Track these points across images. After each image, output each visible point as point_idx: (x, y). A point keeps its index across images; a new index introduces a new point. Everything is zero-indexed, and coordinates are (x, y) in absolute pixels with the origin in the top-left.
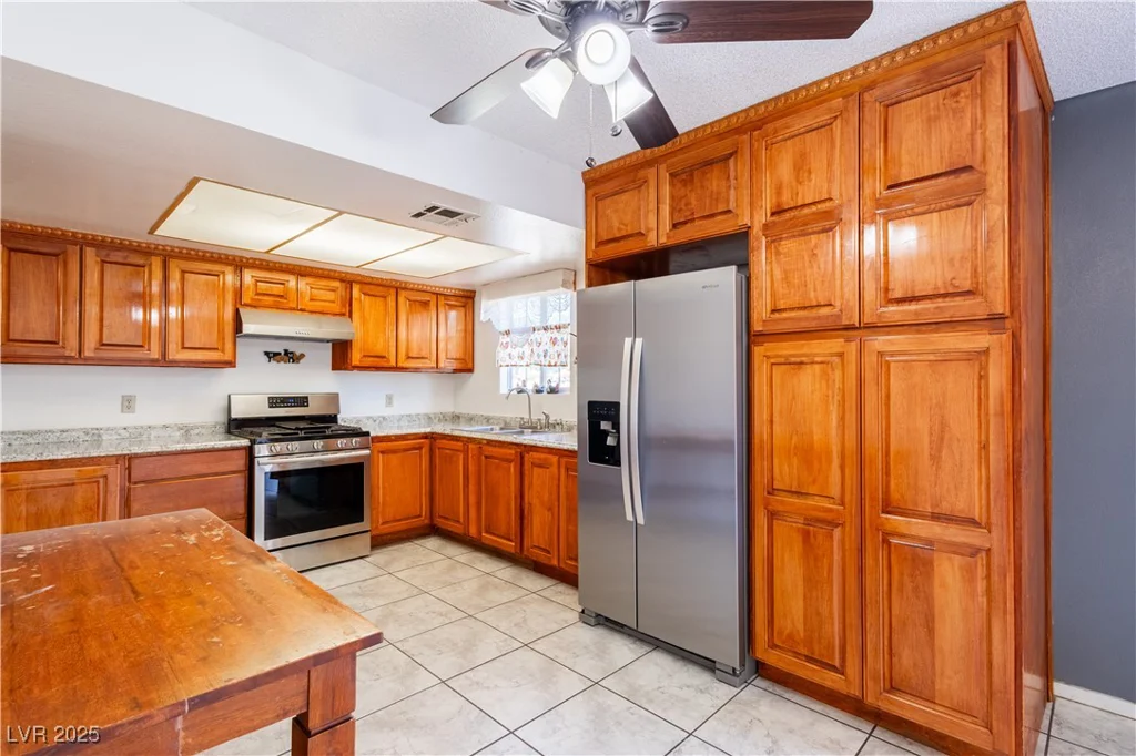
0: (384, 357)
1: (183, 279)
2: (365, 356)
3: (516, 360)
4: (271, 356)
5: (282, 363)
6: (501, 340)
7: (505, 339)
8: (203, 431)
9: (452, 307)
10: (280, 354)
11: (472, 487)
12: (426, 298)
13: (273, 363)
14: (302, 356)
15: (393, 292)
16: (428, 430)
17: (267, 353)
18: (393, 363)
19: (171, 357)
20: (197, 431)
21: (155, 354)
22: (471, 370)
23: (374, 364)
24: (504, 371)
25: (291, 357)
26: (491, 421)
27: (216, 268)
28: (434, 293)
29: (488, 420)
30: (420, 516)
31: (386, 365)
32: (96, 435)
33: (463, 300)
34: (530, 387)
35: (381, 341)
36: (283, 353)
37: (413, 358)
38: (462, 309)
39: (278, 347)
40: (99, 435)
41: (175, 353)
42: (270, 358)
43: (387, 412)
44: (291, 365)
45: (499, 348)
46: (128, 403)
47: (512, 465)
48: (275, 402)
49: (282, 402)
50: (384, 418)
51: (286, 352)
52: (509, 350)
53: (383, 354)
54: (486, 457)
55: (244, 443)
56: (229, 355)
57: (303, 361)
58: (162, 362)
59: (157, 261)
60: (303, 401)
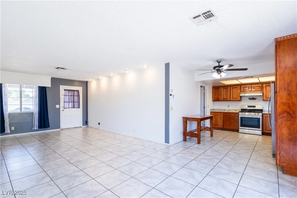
1: (232, 89)
4: (250, 99)
8: (239, 110)
14: (256, 98)
17: (249, 98)
21: (229, 100)
27: (237, 86)
32: (225, 110)
39: (251, 97)
41: (231, 99)
44: (253, 100)
46: (229, 106)
49: (250, 107)
51: (253, 98)
55: (238, 112)
56: (239, 99)
57: (256, 99)
58: (230, 100)
59: (229, 87)
60: (255, 107)
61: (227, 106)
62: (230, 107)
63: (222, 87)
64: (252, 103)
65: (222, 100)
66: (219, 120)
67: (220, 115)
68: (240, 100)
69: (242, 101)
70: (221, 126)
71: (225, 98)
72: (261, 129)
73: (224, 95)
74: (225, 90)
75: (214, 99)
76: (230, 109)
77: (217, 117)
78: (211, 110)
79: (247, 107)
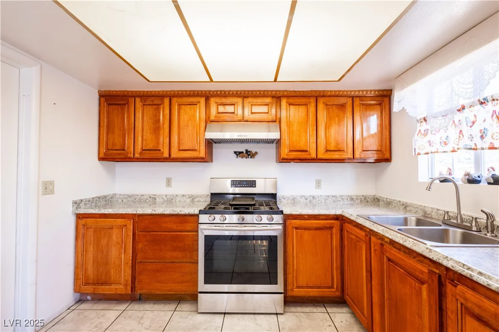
0: (306, 151)
1: (179, 109)
2: (291, 151)
3: (437, 146)
4: (238, 154)
5: (244, 158)
6: (419, 128)
7: (424, 127)
8: (201, 199)
9: (368, 107)
10: (242, 152)
11: (375, 283)
12: (342, 100)
13: (239, 159)
14: (256, 153)
15: (313, 100)
16: (339, 212)
17: (235, 152)
18: (314, 156)
19: (173, 156)
20: (198, 199)
21: (166, 155)
22: (388, 160)
23: (298, 157)
24: (423, 160)
25: (249, 154)
26: (408, 209)
27: (196, 100)
28: (349, 97)
29: (405, 207)
30: (332, 287)
31: (308, 157)
33: (379, 98)
34: (459, 176)
35: (303, 138)
36: (245, 152)
37: (330, 151)
38: (378, 107)
39: (242, 148)
40: (155, 199)
41: (175, 153)
42: (237, 155)
43: (317, 192)
44: (249, 160)
45: (416, 137)
46: (168, 182)
47: (424, 288)
48: (236, 183)
49: (239, 184)
50: (313, 197)
51: (247, 151)
52: (430, 137)
53: (305, 149)
54: (389, 260)
55: (197, 212)
56: (202, 154)
57: (256, 157)
58: (170, 159)
59: (167, 101)
60: (252, 184)
61: (165, 183)
62: (173, 183)
63: (138, 100)
64: (245, 169)
65: (137, 155)
66: (114, 252)
67: (121, 227)
68: (208, 158)
69: (213, 162)
70: (126, 285)
71: (150, 146)
72: (279, 287)
73: (148, 136)
74: (149, 111)
75: (103, 150)
76: (175, 193)
77: (104, 242)
78: (77, 204)
79: (228, 183)
